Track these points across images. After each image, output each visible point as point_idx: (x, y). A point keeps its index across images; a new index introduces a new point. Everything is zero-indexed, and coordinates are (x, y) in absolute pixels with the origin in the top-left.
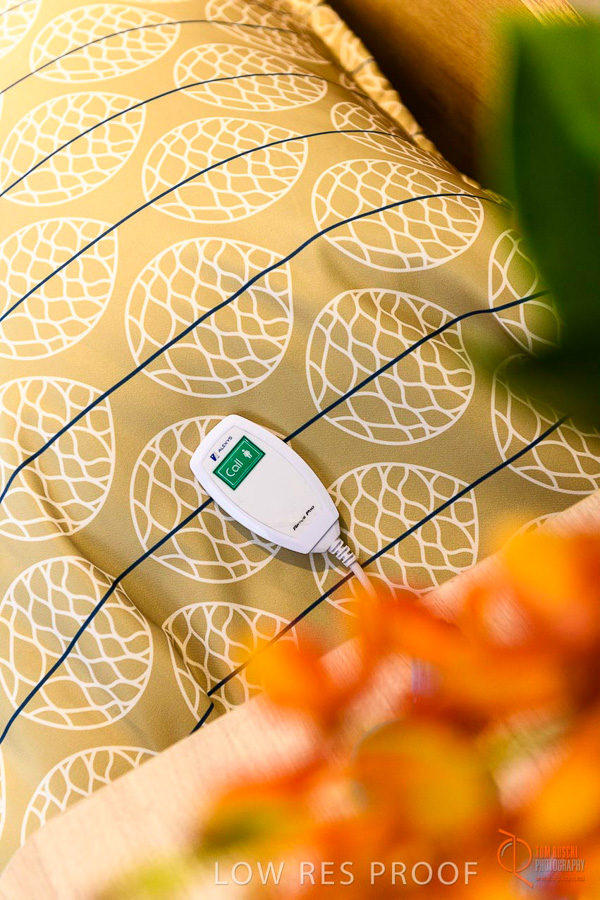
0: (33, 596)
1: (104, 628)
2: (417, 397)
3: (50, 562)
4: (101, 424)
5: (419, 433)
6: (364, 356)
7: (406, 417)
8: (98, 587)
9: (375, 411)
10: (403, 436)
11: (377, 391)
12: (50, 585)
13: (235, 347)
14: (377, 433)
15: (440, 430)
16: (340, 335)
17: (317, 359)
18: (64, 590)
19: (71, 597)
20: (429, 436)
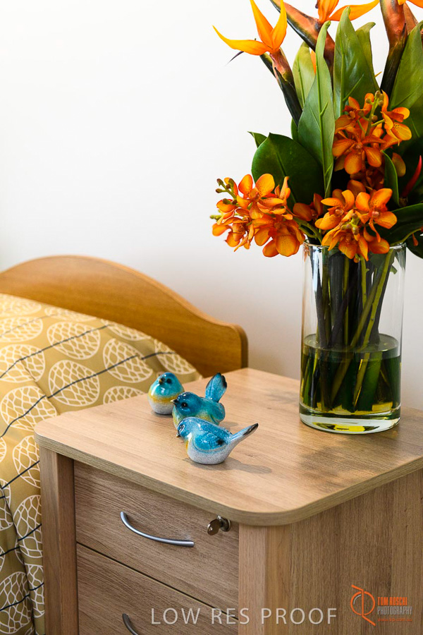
0: (15, 397)
1: (40, 407)
2: (137, 369)
3: (23, 388)
4: (41, 357)
5: (137, 379)
6: (121, 356)
7: (133, 374)
8: (40, 395)
9: (123, 371)
10: (131, 379)
11: (125, 366)
12: (23, 394)
13: (82, 347)
14: (124, 378)
15: (143, 379)
16: (114, 349)
17: (107, 353)
18: (28, 395)
19: (30, 397)
20: (139, 381)
